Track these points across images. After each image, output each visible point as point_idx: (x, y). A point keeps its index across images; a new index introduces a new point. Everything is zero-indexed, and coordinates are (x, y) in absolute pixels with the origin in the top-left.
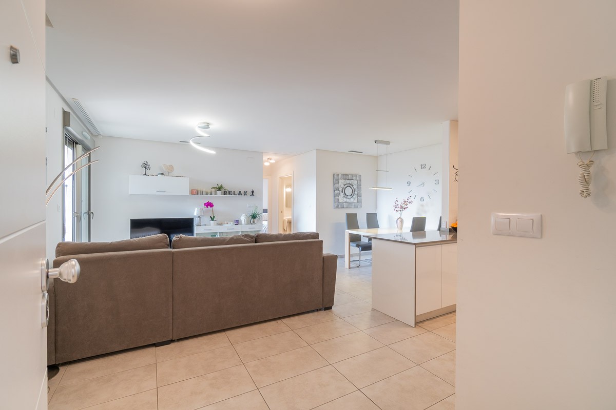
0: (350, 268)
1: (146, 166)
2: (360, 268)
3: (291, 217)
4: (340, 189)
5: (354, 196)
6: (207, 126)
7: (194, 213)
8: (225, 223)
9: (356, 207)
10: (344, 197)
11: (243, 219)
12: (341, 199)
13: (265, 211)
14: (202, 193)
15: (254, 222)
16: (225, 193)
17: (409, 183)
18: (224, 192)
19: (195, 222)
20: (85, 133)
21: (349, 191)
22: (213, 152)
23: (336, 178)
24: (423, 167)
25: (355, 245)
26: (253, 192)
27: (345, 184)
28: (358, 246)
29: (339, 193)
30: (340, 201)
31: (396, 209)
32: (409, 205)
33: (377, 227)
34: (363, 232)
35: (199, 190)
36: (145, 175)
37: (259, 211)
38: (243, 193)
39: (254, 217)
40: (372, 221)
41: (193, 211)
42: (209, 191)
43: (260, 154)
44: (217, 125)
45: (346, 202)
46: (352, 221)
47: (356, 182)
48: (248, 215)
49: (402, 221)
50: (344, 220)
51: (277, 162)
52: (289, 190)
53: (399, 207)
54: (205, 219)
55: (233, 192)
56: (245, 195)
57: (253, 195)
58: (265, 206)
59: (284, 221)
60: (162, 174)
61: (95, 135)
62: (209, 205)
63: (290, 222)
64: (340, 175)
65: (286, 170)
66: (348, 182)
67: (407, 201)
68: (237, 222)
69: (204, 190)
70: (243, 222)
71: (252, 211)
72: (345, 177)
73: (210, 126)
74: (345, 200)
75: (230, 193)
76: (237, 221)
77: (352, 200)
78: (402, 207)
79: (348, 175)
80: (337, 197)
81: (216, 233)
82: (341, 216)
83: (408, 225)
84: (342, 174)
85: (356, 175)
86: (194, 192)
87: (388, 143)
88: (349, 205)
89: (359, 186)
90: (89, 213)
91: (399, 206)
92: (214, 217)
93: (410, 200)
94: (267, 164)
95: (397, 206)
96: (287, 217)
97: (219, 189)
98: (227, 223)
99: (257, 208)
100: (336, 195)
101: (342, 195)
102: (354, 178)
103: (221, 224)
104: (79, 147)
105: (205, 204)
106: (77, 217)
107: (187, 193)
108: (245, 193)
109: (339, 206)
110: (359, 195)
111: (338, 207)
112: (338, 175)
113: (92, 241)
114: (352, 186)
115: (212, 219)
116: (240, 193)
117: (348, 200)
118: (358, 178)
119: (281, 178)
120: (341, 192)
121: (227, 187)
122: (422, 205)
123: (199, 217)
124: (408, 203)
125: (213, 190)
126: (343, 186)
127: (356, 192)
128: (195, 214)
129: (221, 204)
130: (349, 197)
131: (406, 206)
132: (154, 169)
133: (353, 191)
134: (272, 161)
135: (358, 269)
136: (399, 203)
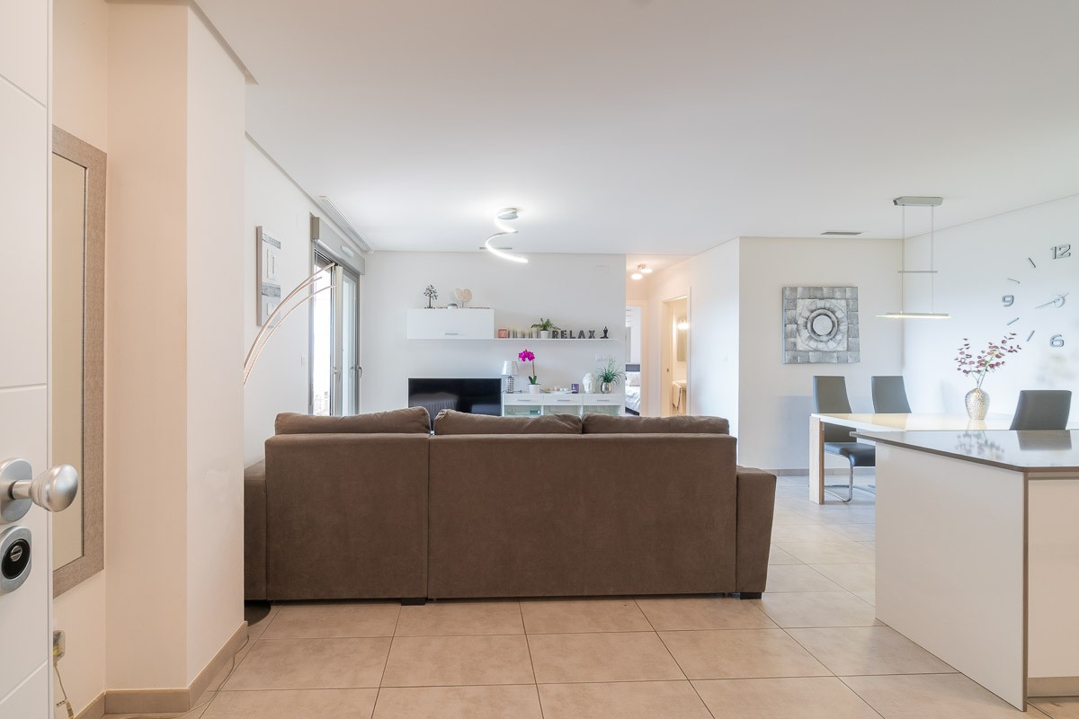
0: (822, 502)
1: (431, 293)
2: (851, 506)
3: (684, 382)
4: (801, 321)
5: (839, 337)
6: (513, 213)
7: (501, 370)
8: (554, 390)
9: (842, 361)
10: (810, 338)
11: (587, 382)
12: (803, 342)
13: (635, 368)
14: (515, 335)
15: (607, 389)
16: (555, 335)
17: (1009, 300)
18: (554, 332)
19: (504, 387)
20: (345, 249)
21: (823, 325)
22: (523, 260)
23: (789, 298)
24: (1060, 252)
25: (838, 450)
26: (606, 331)
27: (814, 308)
28: (846, 453)
29: (798, 330)
30: (800, 346)
31: (964, 367)
32: (1007, 357)
33: (903, 408)
34: (864, 421)
35: (511, 329)
36: (430, 307)
37: (618, 367)
38: (586, 334)
39: (607, 379)
40: (889, 395)
41: (500, 366)
42: (527, 332)
43: (621, 258)
44: (533, 210)
45: (816, 350)
46: (831, 394)
47: (843, 303)
48: (596, 375)
49: (984, 399)
50: (809, 390)
51: (657, 272)
52: (684, 326)
53: (972, 363)
54: (522, 382)
55: (568, 333)
56: (590, 337)
57: (605, 337)
58: (635, 358)
59: (673, 388)
60: (454, 305)
61: (364, 250)
62: (527, 356)
63: (684, 391)
64: (800, 290)
65: (675, 287)
66: (821, 304)
67: (1000, 345)
68: (576, 389)
69: (519, 330)
70: (587, 390)
71: (604, 368)
72: (814, 292)
73: (518, 214)
74: (813, 344)
75: (563, 335)
76: (576, 386)
77: (832, 345)
78: (982, 363)
79: (821, 289)
80: (793, 340)
81: (539, 407)
82: (803, 382)
83: (1004, 409)
84: (804, 288)
85: (843, 289)
86: (503, 334)
87: (934, 201)
88: (824, 358)
89: (852, 313)
90: (357, 369)
91: (975, 359)
92: (535, 377)
93: (1013, 342)
94: (636, 277)
95: (968, 360)
96: (679, 381)
97: (545, 327)
98: (558, 390)
99: (612, 362)
100: (787, 336)
101: (805, 333)
102: (838, 295)
103: (547, 391)
104: (340, 269)
105: (520, 355)
106: (336, 375)
107: (491, 335)
108: (592, 335)
109: (796, 357)
110: (853, 333)
111: (794, 361)
112: (794, 289)
113: (362, 412)
114: (833, 312)
115: (533, 381)
116: (582, 335)
117: (821, 346)
118: (848, 294)
119: (667, 303)
120: (801, 327)
121: (559, 323)
122: (1058, 358)
123: (510, 377)
124: (1003, 351)
125: (535, 329)
126: (807, 314)
127: (843, 327)
128: (504, 372)
129: (548, 355)
130: (825, 338)
131: (1000, 360)
132: (443, 298)
133: (836, 325)
134: (648, 271)
135: (844, 506)
136: (975, 352)
